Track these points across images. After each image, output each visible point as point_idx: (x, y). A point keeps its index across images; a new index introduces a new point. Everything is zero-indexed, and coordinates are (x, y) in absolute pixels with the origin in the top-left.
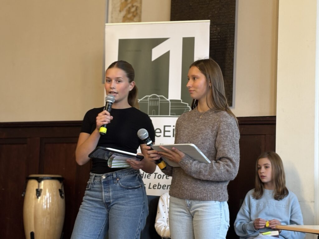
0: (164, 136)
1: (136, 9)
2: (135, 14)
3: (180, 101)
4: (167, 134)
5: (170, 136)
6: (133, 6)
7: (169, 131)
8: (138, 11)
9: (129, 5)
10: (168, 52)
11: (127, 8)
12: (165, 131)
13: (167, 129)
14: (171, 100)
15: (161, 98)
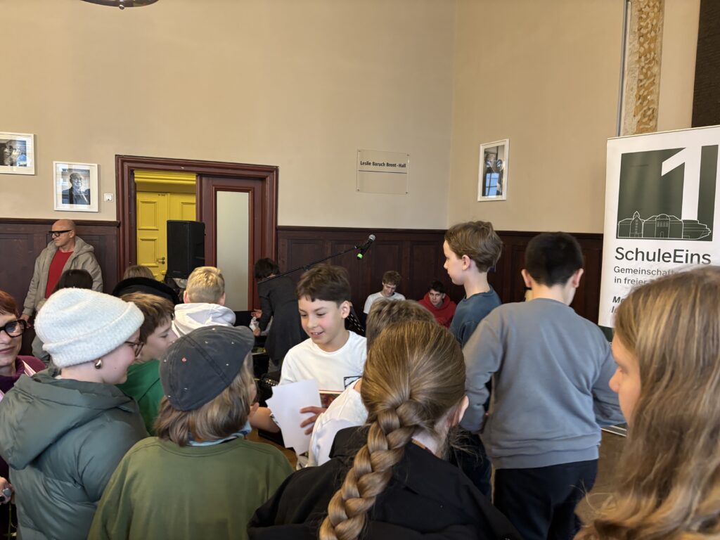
0: (675, 261)
1: (653, 112)
2: (651, 117)
3: (697, 222)
4: (677, 259)
5: (682, 262)
6: (649, 109)
7: (682, 256)
8: (655, 114)
9: (645, 109)
10: (683, 165)
11: (642, 111)
12: (675, 256)
13: (678, 253)
14: (684, 221)
15: (672, 218)
